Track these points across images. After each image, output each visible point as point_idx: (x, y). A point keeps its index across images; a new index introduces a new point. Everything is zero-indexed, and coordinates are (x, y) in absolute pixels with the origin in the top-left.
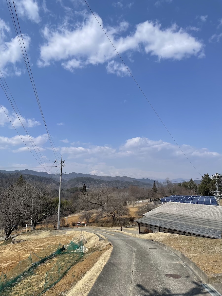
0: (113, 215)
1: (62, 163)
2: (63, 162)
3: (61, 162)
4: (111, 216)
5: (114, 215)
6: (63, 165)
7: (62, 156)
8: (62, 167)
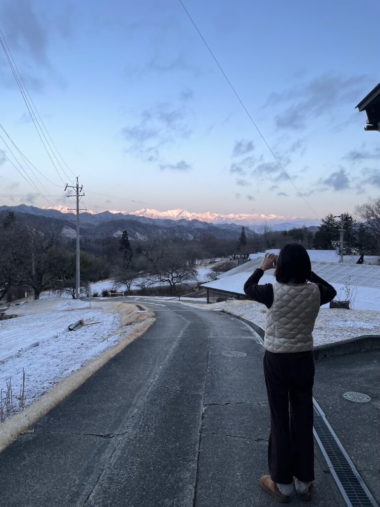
0: (170, 279)
1: (79, 191)
2: (80, 189)
3: (76, 189)
4: (166, 281)
5: (172, 280)
6: (80, 194)
7: (77, 178)
8: (80, 197)
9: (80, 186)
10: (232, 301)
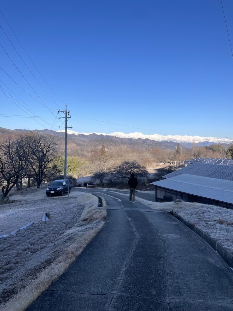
1: (67, 114)
2: (68, 113)
3: (65, 113)
6: (68, 116)
7: (66, 105)
8: (67, 119)
9: (68, 111)
10: (180, 203)
